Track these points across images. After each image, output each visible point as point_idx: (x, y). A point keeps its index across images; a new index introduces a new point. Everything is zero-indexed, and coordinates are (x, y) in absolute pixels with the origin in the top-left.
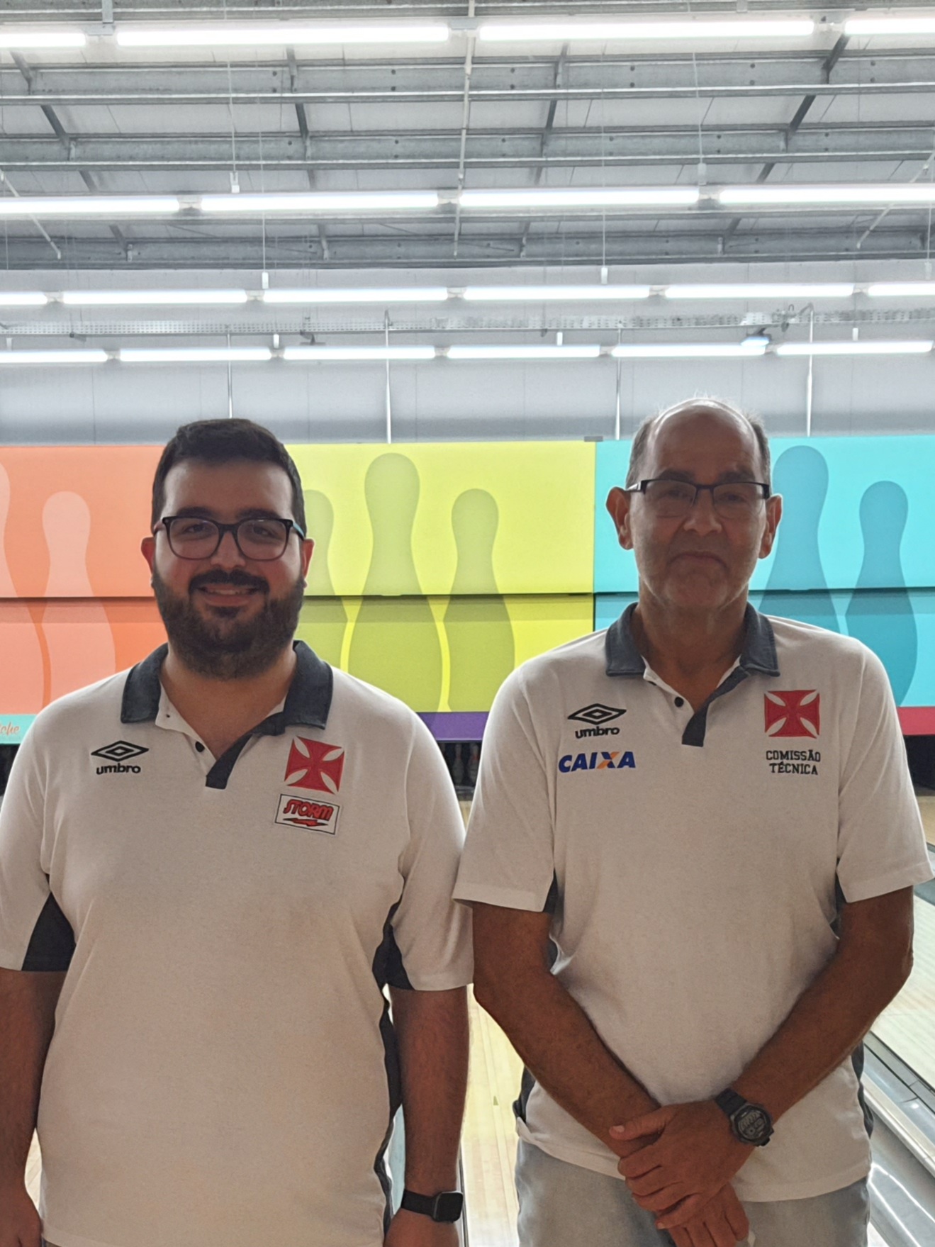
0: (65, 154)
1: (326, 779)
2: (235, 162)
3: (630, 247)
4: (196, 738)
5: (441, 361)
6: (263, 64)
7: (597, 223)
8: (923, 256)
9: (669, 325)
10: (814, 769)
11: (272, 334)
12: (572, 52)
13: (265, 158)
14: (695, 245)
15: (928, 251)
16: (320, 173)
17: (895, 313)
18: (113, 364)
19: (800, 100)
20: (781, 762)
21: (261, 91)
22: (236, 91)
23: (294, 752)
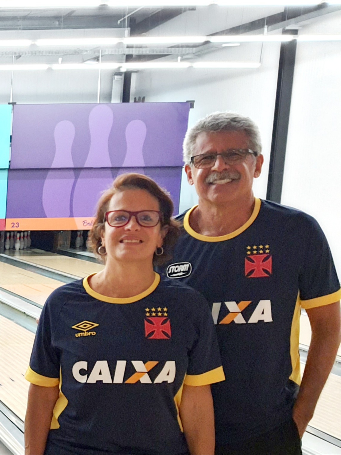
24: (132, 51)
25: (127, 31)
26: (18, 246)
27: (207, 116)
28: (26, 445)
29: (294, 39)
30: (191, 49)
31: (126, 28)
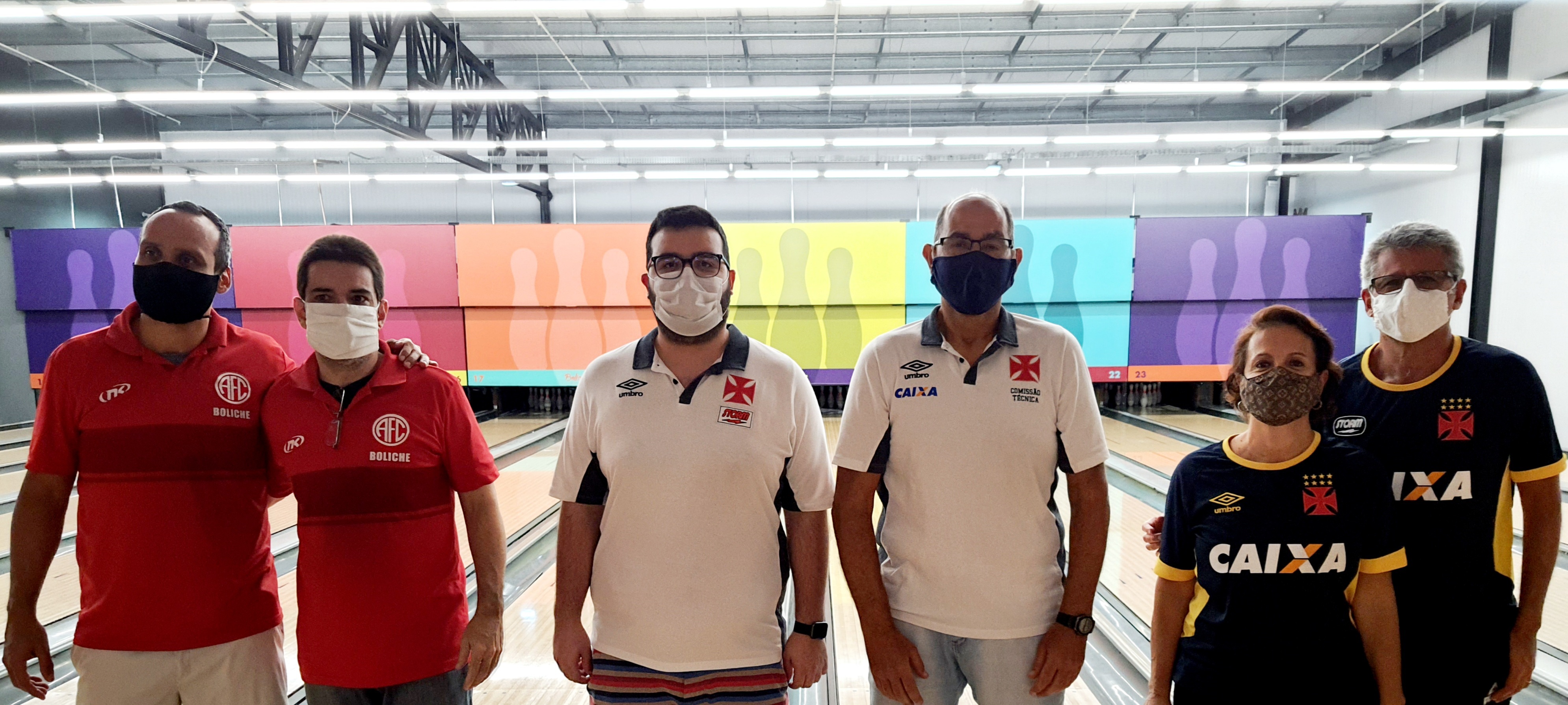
0: (616, 66)
1: (746, 398)
2: (708, 71)
3: (925, 117)
4: (673, 377)
5: (821, 178)
6: (725, 18)
7: (906, 104)
8: (1084, 122)
9: (946, 160)
10: (1037, 399)
11: (728, 164)
12: (892, 13)
13: (725, 69)
14: (960, 117)
15: (1087, 120)
16: (755, 77)
17: (1069, 153)
18: (642, 180)
19: (1017, 39)
20: (1018, 394)
21: (723, 33)
22: (709, 33)
23: (728, 383)
24: (1290, 149)
25: (1283, 123)
26: (1144, 401)
27: (1393, 227)
28: (1152, 656)
29: (1500, 133)
30: (1366, 146)
31: (1282, 120)
